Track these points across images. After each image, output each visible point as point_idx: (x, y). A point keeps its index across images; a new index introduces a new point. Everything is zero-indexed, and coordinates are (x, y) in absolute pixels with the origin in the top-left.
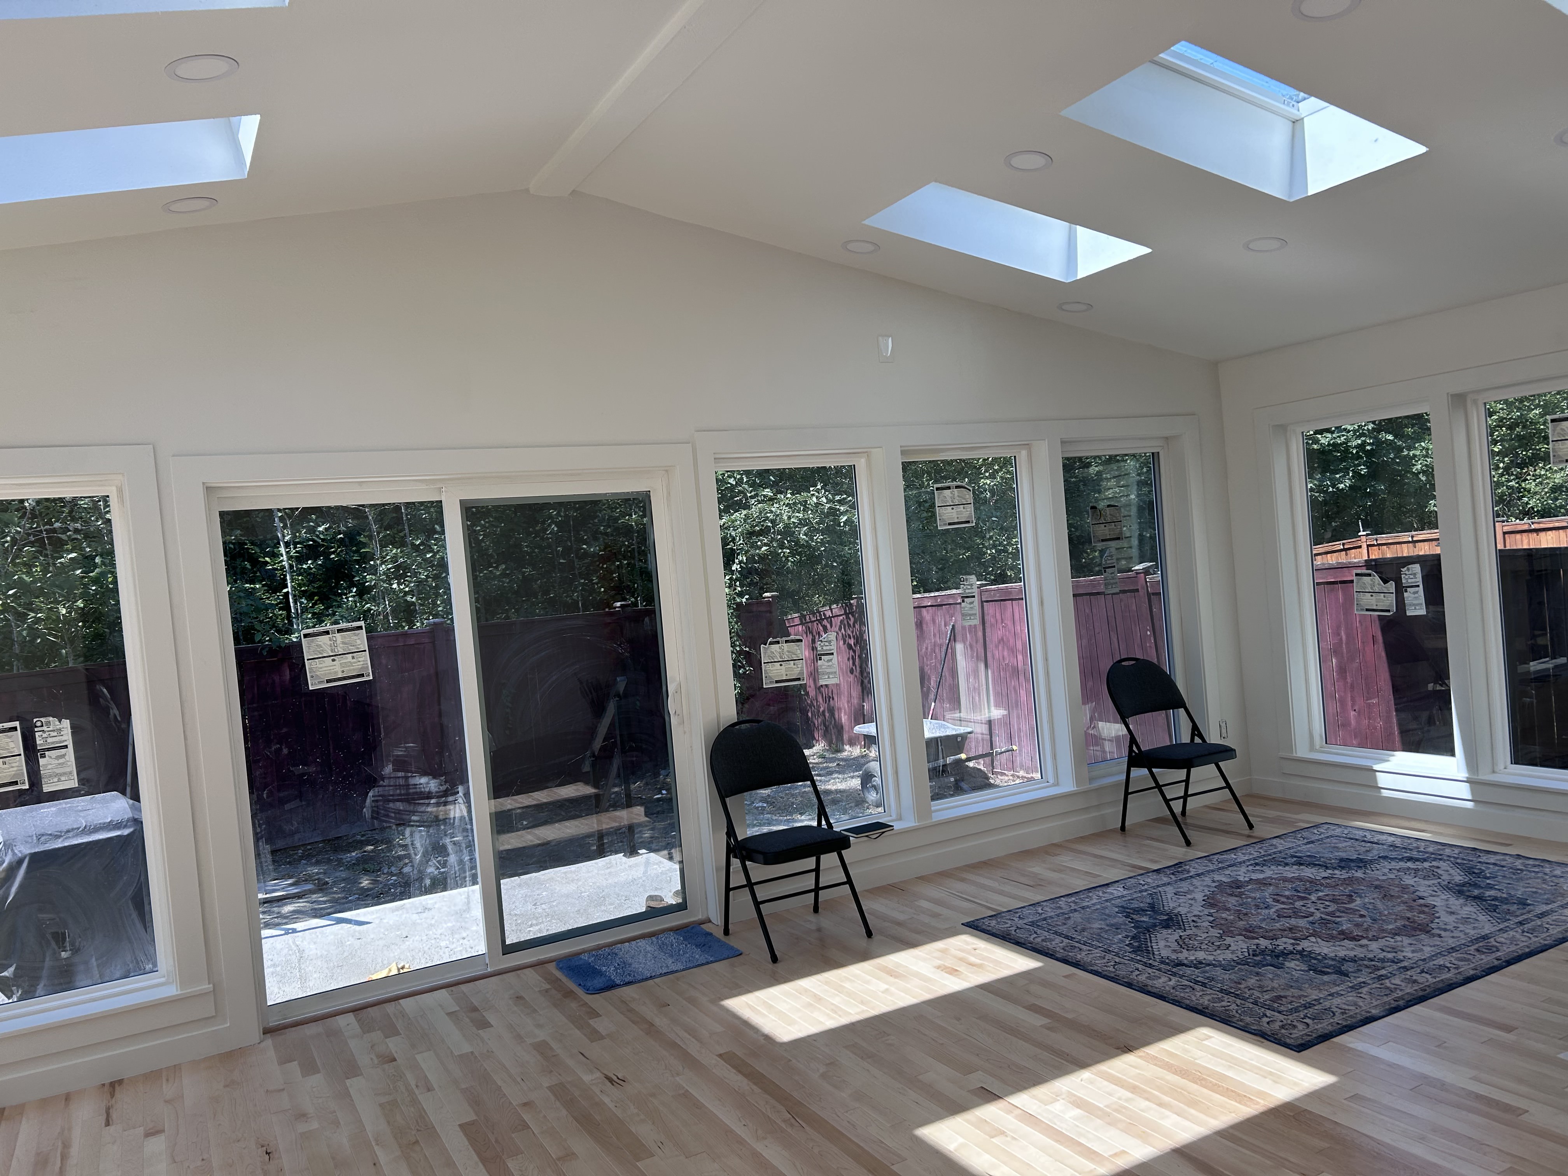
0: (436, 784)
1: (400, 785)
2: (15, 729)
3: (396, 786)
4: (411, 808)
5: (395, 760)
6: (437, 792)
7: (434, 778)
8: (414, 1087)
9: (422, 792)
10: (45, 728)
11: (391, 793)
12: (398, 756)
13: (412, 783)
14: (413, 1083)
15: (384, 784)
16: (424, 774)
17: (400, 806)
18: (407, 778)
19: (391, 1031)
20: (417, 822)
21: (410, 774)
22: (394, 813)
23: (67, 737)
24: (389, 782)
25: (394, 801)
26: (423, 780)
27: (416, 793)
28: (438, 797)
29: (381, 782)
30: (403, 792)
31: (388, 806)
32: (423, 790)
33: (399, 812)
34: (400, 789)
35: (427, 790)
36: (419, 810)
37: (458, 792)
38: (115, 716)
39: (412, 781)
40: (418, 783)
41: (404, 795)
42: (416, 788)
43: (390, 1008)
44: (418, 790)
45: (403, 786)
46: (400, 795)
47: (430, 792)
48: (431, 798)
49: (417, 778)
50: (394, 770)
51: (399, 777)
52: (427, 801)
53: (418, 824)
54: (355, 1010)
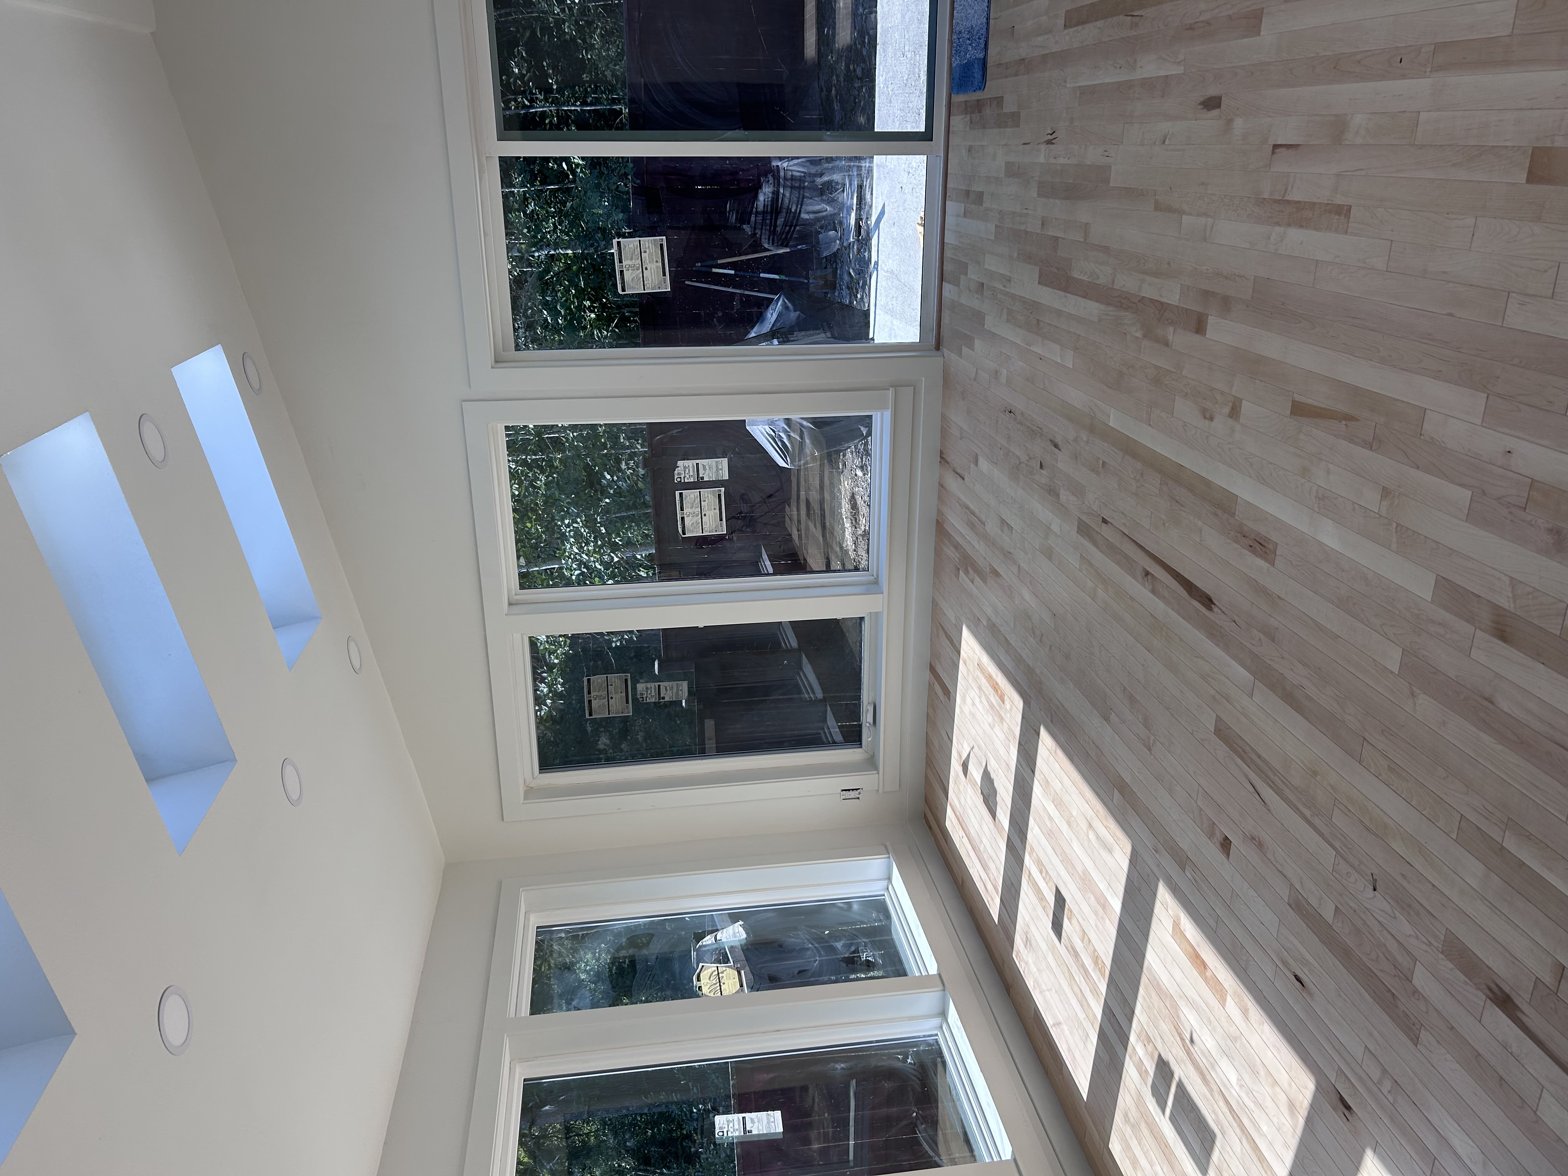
0: (767, 185)
1: (763, 220)
2: (681, 494)
3: (763, 222)
4: (784, 211)
5: (739, 223)
6: (774, 186)
7: (760, 187)
8: (1004, 289)
9: (772, 200)
10: (682, 476)
11: (768, 228)
12: (736, 219)
13: (762, 208)
14: (1001, 287)
15: (759, 233)
16: (756, 197)
17: (780, 221)
18: (757, 212)
19: (963, 267)
20: (797, 207)
21: (754, 210)
22: (786, 226)
23: (691, 463)
24: (759, 229)
25: (775, 226)
26: (761, 198)
27: (772, 205)
28: (779, 185)
29: (758, 235)
30: (769, 217)
31: (779, 232)
32: (770, 199)
33: (785, 224)
34: (766, 220)
35: (770, 195)
36: (787, 205)
37: (778, 166)
38: (677, 432)
39: (761, 208)
40: (763, 202)
41: (771, 217)
42: (767, 205)
43: (948, 253)
44: (770, 203)
45: (763, 217)
46: (771, 219)
47: (773, 193)
48: (778, 191)
49: (758, 203)
50: (749, 223)
51: (756, 220)
52: (781, 196)
53: (799, 206)
54: (942, 279)
